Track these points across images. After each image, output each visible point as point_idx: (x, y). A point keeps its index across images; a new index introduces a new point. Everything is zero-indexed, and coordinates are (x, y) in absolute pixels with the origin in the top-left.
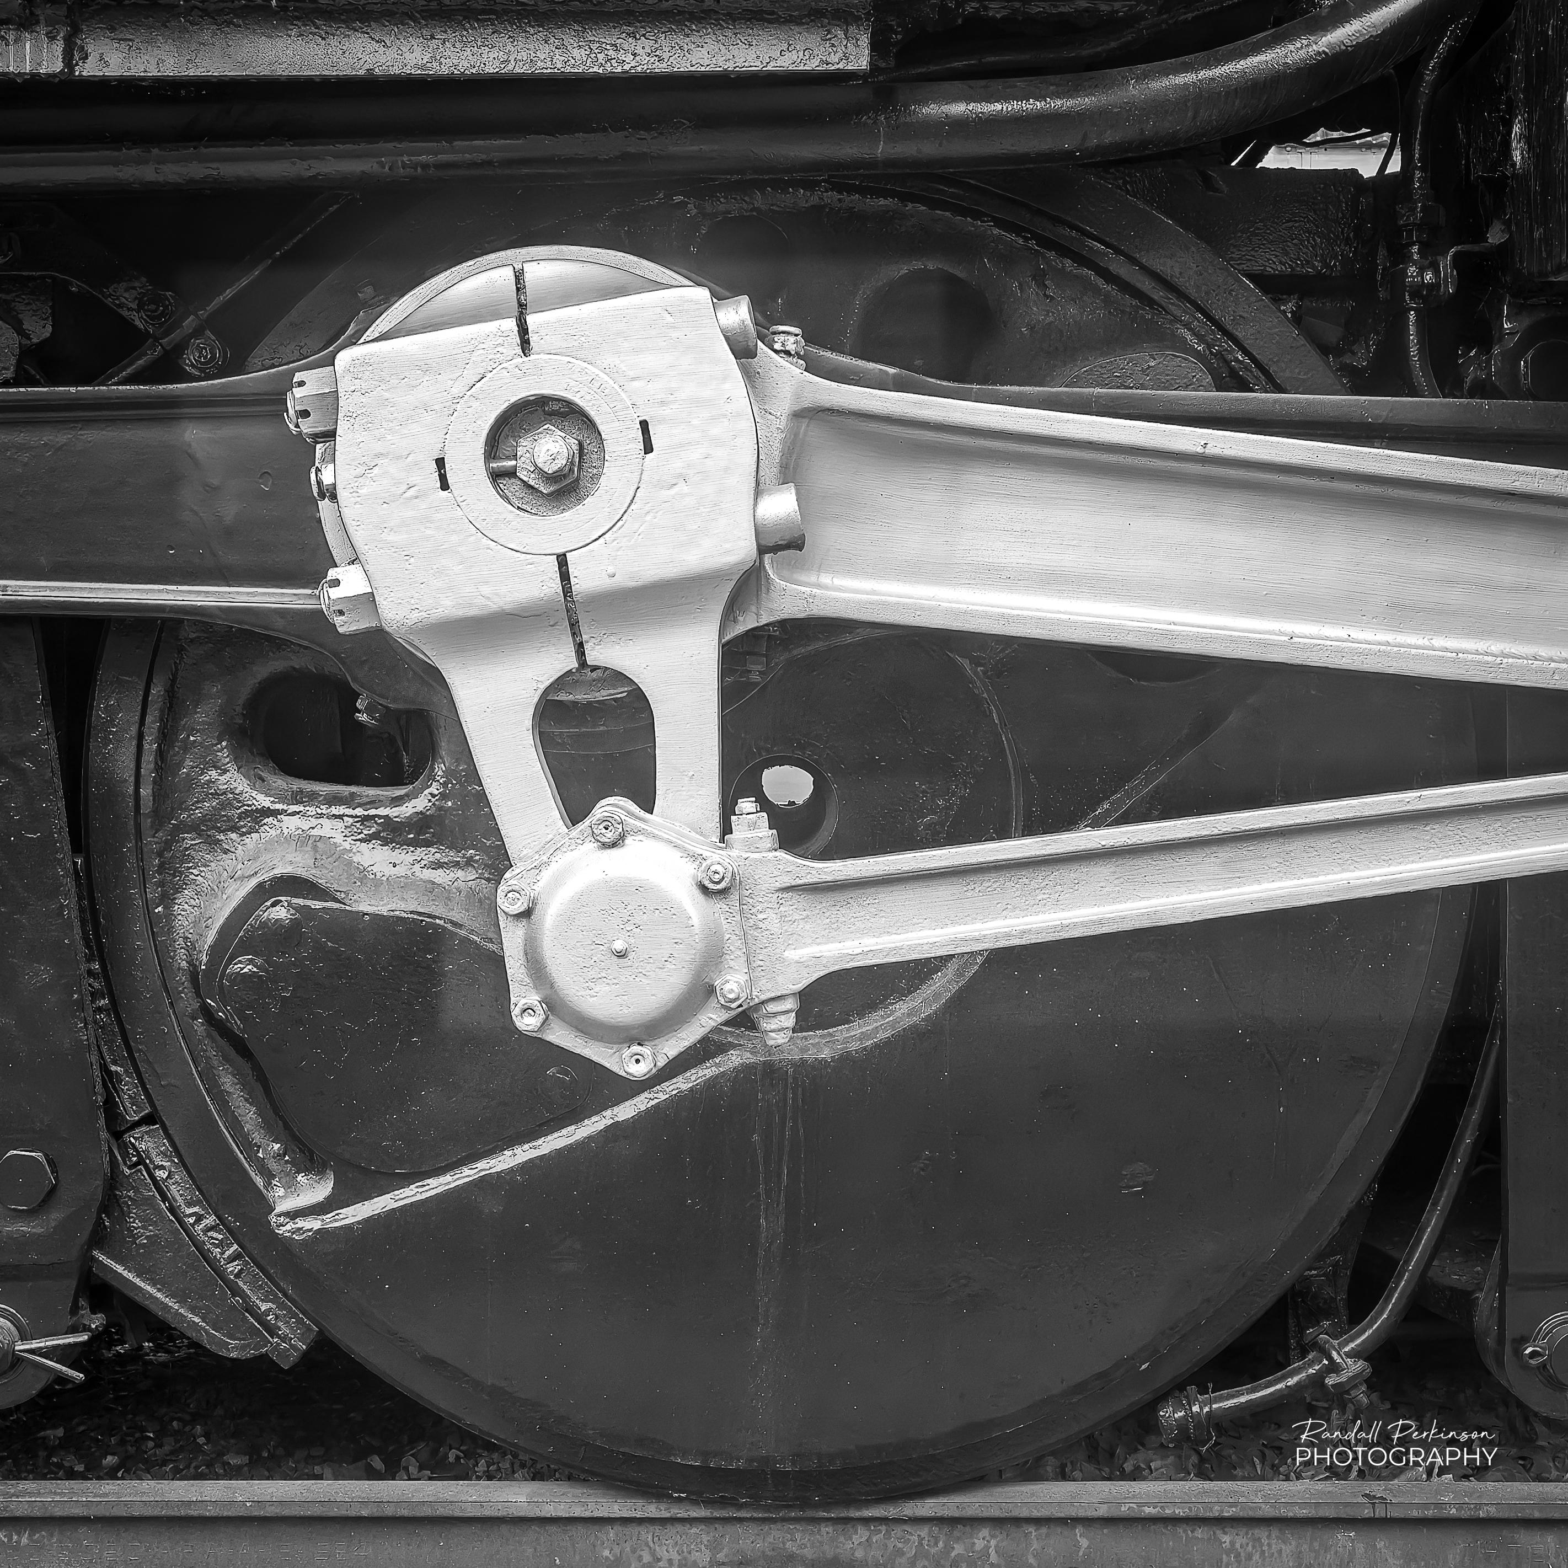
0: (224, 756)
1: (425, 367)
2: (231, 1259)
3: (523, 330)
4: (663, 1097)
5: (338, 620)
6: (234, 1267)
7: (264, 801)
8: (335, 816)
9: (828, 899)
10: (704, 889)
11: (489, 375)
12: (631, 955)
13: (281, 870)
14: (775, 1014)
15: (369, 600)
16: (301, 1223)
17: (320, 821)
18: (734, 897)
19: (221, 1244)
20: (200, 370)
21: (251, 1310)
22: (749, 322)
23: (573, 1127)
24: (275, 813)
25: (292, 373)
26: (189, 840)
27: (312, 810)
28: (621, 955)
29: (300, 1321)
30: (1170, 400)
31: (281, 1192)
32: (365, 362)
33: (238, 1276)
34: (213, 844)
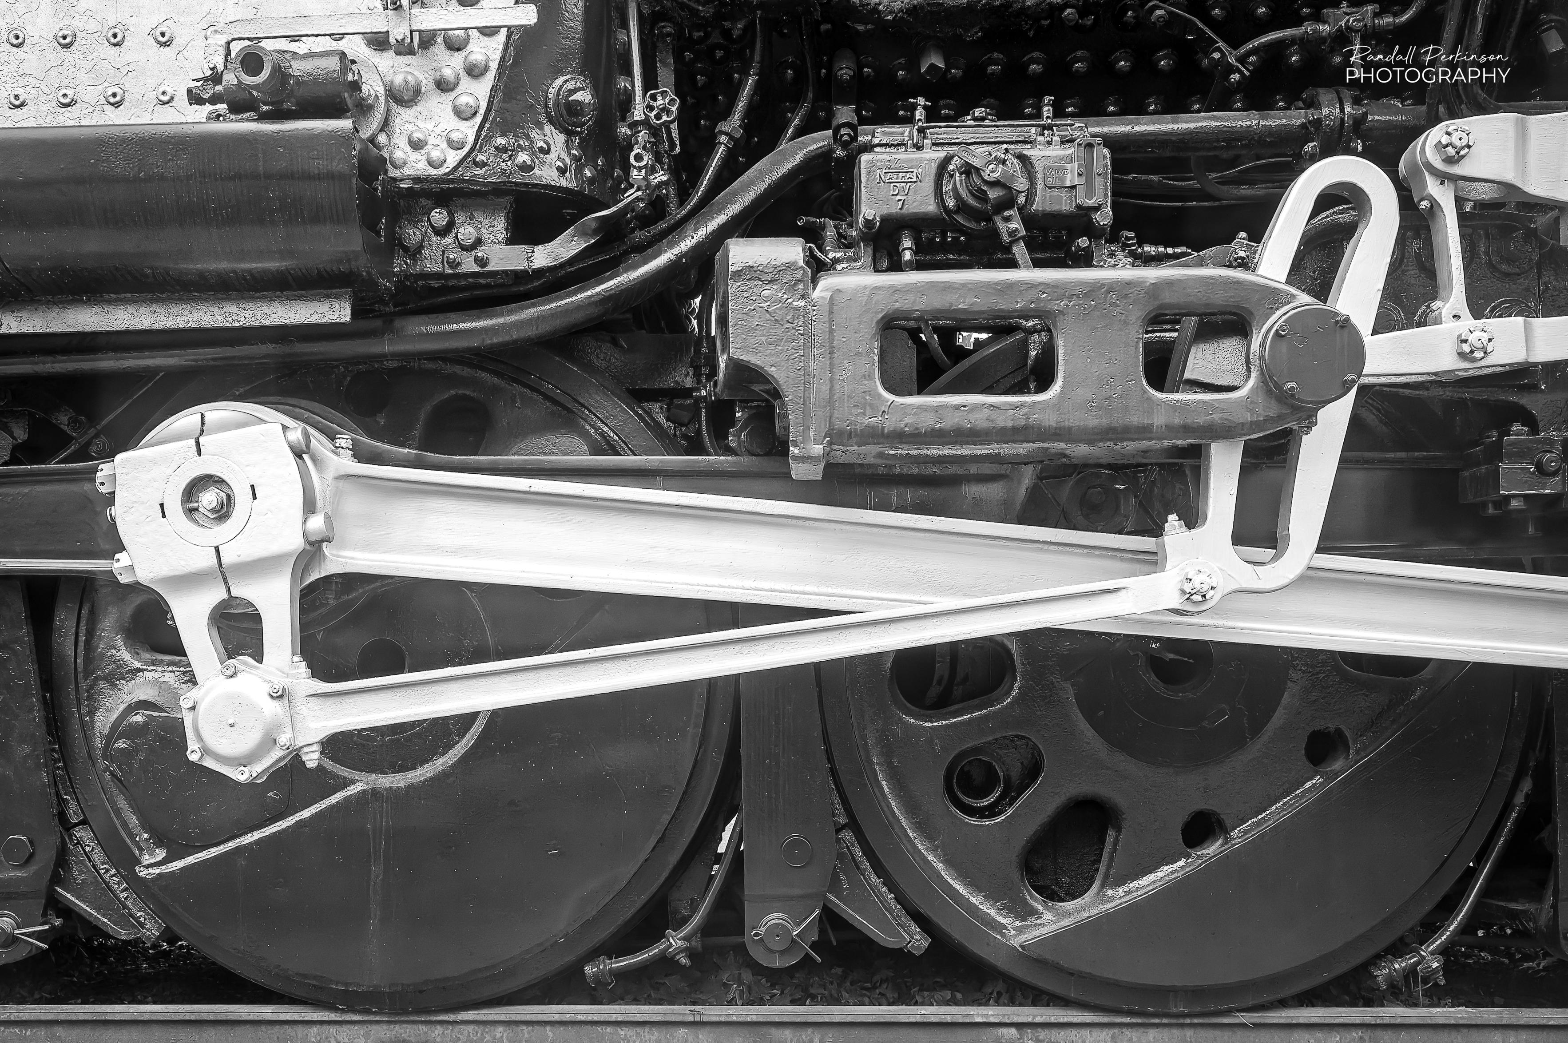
0: (120, 643)
1: (154, 462)
2: (122, 891)
3: (198, 443)
4: (323, 806)
5: (119, 577)
6: (124, 895)
7: (137, 665)
8: (171, 671)
9: (331, 701)
10: (271, 696)
11: (183, 465)
12: (236, 726)
13: (143, 697)
14: (307, 753)
15: (131, 568)
16: (151, 870)
17: (164, 674)
18: (286, 700)
19: (118, 883)
20: (99, 454)
21: (132, 916)
22: (301, 438)
23: (281, 822)
24: (142, 670)
25: (98, 465)
26: (102, 684)
27: (160, 669)
28: (232, 726)
29: (157, 921)
30: (550, 462)
31: (147, 857)
32: (126, 460)
33: (126, 899)
34: (114, 686)
